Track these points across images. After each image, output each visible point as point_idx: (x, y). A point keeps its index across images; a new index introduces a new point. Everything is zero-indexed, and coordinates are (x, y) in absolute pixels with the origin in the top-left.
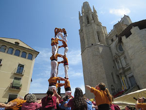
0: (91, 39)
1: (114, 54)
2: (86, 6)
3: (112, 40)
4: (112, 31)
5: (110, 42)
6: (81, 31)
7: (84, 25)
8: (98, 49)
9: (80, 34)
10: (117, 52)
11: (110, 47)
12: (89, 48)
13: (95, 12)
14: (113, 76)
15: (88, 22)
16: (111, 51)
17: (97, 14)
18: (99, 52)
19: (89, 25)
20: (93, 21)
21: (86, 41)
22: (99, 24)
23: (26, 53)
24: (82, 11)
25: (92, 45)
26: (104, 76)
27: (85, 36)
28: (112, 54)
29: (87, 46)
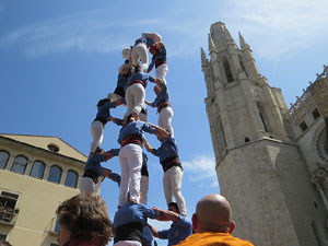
0: (241, 125)
1: (313, 168)
2: (218, 32)
3: (304, 127)
4: (299, 99)
5: (298, 131)
6: (211, 101)
7: (218, 84)
8: (265, 151)
9: (208, 111)
10: (320, 161)
11: (298, 147)
12: (238, 151)
13: (246, 49)
14: (316, 233)
15: (230, 78)
16: (302, 158)
17: (253, 55)
18: (267, 161)
19: (232, 84)
20: (243, 75)
21: (227, 129)
22: (260, 83)
23: (61, 170)
24: (210, 47)
25: (247, 140)
26: (291, 231)
27: (224, 116)
28: (307, 167)
29: (231, 145)
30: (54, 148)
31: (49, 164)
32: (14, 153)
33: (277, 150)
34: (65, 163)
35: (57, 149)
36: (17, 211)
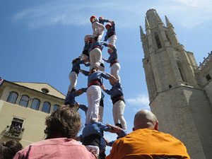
0: (166, 76)
2: (151, 16)
3: (209, 78)
4: (205, 60)
5: (204, 80)
6: (146, 61)
7: (151, 50)
8: (182, 94)
9: (144, 67)
11: (205, 91)
12: (164, 93)
13: (170, 26)
15: (159, 45)
16: (207, 98)
17: (175, 31)
18: (184, 100)
19: (160, 50)
20: (167, 44)
21: (157, 79)
22: (179, 48)
23: (50, 104)
24: (146, 25)
25: (170, 86)
27: (155, 70)
29: (160, 90)
30: (46, 91)
31: (43, 101)
32: (20, 94)
33: (191, 93)
34: (52, 100)
35: (47, 91)
36: (23, 130)
